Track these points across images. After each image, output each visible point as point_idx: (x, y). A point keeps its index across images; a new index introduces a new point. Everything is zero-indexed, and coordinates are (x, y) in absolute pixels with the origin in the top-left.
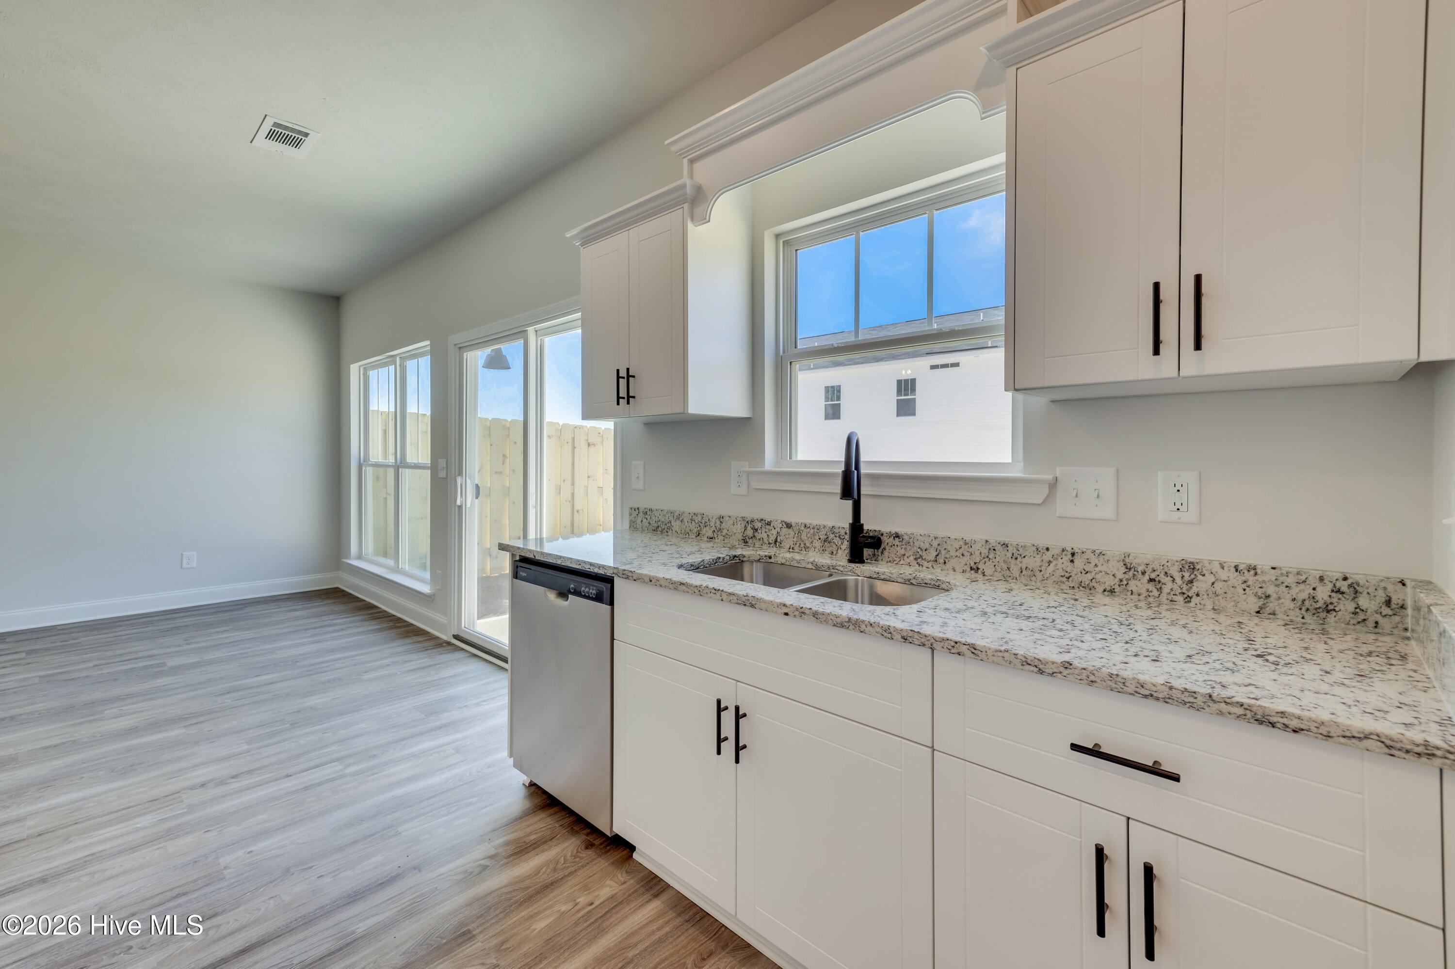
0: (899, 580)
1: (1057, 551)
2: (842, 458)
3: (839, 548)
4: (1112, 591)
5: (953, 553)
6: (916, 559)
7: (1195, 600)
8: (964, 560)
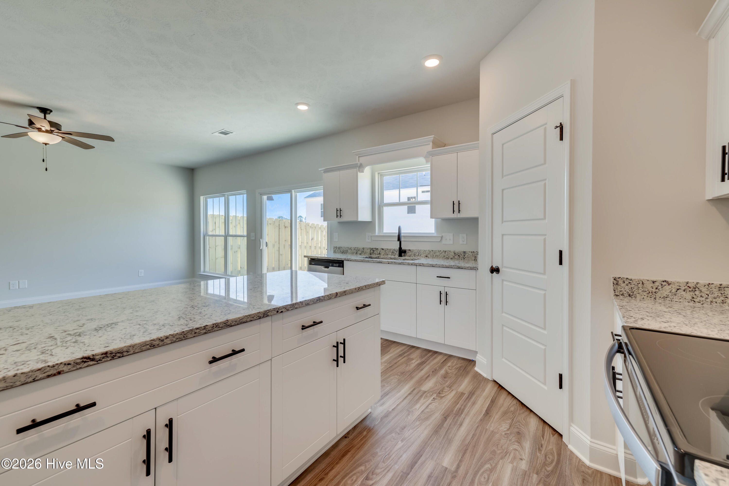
0: (410, 260)
1: (442, 251)
2: (398, 232)
3: (396, 254)
4: (452, 259)
5: (422, 253)
6: (414, 255)
7: (465, 259)
8: (424, 254)
